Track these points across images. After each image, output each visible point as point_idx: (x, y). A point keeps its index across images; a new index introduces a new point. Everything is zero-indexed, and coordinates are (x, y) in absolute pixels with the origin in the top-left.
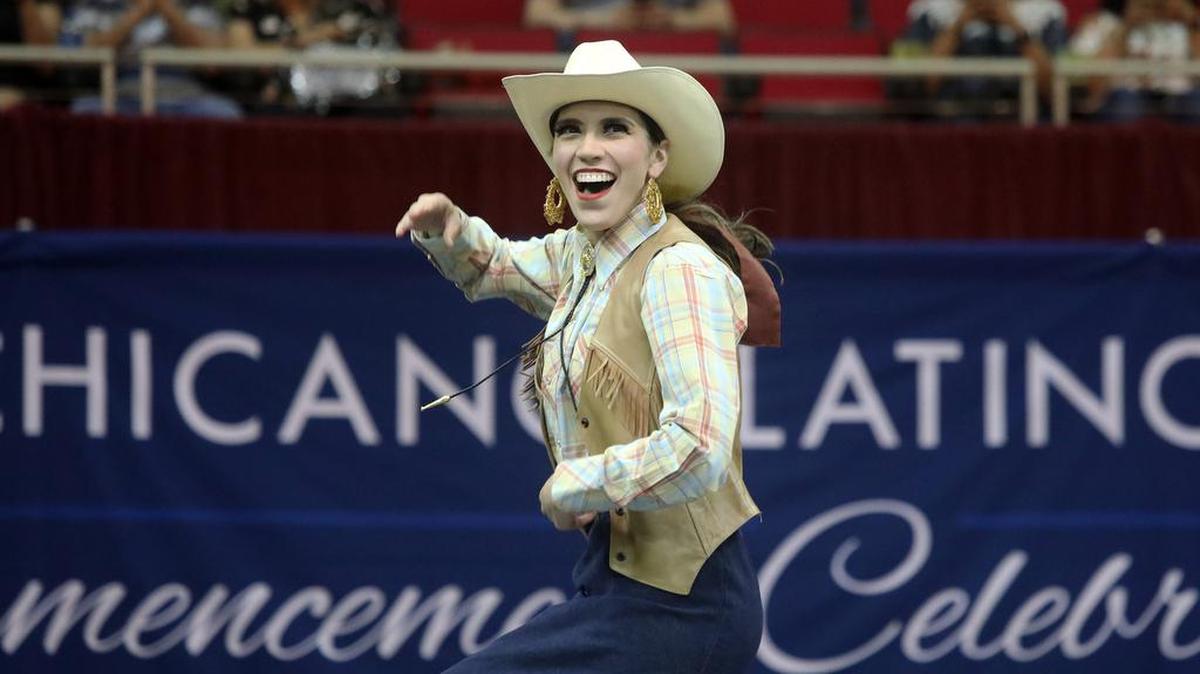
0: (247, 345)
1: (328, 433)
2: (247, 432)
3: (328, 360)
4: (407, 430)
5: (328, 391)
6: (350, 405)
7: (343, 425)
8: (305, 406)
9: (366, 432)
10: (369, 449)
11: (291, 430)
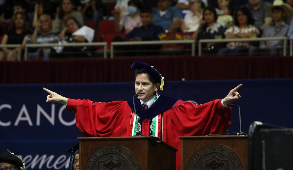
0: (9, 106)
1: (24, 123)
2: (8, 124)
3: (24, 109)
4: (38, 123)
5: (24, 115)
6: (28, 118)
7: (26, 122)
8: (20, 118)
9: (31, 123)
10: (31, 126)
11: (16, 124)
